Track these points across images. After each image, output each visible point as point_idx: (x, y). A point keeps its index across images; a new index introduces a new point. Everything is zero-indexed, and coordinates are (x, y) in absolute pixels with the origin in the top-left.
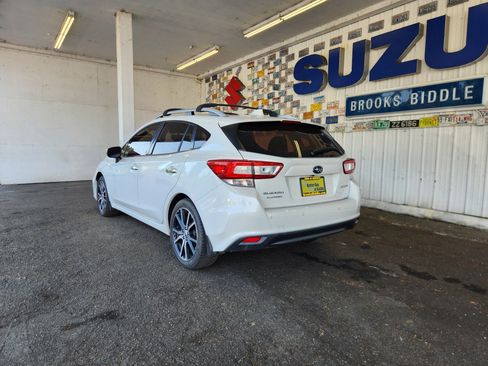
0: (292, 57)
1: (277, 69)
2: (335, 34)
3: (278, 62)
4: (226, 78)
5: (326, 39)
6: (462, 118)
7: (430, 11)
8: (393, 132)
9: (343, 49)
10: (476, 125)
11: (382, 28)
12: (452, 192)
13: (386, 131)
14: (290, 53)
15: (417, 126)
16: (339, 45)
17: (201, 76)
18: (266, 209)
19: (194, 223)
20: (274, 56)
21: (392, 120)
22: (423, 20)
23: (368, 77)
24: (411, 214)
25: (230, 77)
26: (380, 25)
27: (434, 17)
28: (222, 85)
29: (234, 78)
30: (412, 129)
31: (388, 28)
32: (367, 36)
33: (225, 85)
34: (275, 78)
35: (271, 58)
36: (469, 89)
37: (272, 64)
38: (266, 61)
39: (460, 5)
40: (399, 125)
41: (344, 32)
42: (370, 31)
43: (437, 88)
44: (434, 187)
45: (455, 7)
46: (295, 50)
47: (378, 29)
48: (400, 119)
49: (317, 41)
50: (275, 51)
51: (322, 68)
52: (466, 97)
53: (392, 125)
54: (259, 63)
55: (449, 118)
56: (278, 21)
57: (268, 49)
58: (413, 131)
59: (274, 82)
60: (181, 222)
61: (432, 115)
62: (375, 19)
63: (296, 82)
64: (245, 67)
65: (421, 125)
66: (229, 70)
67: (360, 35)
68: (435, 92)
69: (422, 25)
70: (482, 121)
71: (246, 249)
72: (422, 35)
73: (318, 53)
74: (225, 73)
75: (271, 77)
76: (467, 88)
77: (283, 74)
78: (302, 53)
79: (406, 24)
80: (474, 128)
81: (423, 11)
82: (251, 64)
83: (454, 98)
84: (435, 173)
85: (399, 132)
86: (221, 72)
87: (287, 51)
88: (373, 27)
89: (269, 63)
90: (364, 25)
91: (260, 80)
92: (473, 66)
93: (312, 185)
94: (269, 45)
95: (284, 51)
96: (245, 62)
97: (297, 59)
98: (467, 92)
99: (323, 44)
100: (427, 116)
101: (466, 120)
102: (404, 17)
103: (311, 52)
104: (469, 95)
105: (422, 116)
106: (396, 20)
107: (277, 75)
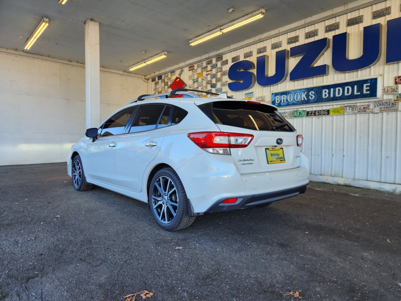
0: (226, 62)
1: (214, 71)
2: (261, 45)
3: (215, 66)
4: (170, 78)
5: (254, 49)
6: (362, 108)
7: (334, 29)
8: (309, 119)
9: (268, 57)
10: (373, 113)
11: (298, 41)
12: (357, 164)
13: (304, 119)
14: (224, 59)
15: (328, 114)
16: (265, 54)
17: (148, 77)
18: (242, 174)
19: (175, 188)
20: (211, 61)
21: (308, 110)
22: (330, 36)
23: (288, 78)
24: (327, 181)
25: (174, 78)
26: (296, 39)
27: (337, 34)
28: (166, 84)
29: (177, 78)
30: (324, 117)
31: (303, 41)
32: (287, 47)
33: (169, 83)
34: (212, 78)
35: (210, 63)
36: (367, 87)
37: (209, 68)
38: (204, 65)
39: (357, 26)
40: (314, 113)
41: (268, 44)
42: (289, 43)
43: (343, 85)
44: (343, 160)
45: (353, 27)
46: (229, 57)
47: (295, 42)
48: (314, 109)
49: (247, 50)
50: (212, 57)
51: (251, 71)
52: (365, 92)
53: (308, 114)
54: (198, 67)
55: (353, 107)
56: (219, 33)
57: (206, 56)
58: (325, 118)
59: (211, 81)
60: (161, 190)
61: (339, 106)
62: (292, 35)
63: (230, 81)
64: (186, 69)
65: (331, 113)
66: (173, 72)
67: (281, 46)
68: (341, 89)
69: (329, 40)
70: (377, 109)
71: (225, 209)
72: (329, 47)
73: (247, 59)
74: (169, 74)
75: (209, 78)
76: (365, 85)
77: (219, 75)
78: (234, 59)
79: (316, 38)
80: (371, 115)
81: (329, 29)
82: (191, 67)
83: (355, 93)
84: (343, 150)
85: (314, 119)
86: (165, 73)
87: (222, 58)
88: (290, 41)
89: (207, 67)
90: (283, 39)
91: (200, 80)
92: (368, 70)
93: (275, 155)
94: (207, 53)
95: (219, 58)
96: (186, 66)
97: (230, 64)
98: (365, 88)
99: (251, 52)
100: (335, 107)
101: (365, 110)
102: (315, 33)
103: (242, 59)
104: (367, 90)
105: (331, 107)
106: (308, 35)
107: (214, 76)
